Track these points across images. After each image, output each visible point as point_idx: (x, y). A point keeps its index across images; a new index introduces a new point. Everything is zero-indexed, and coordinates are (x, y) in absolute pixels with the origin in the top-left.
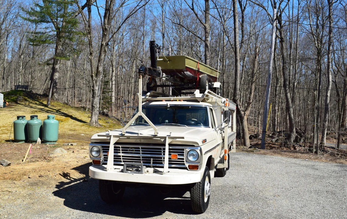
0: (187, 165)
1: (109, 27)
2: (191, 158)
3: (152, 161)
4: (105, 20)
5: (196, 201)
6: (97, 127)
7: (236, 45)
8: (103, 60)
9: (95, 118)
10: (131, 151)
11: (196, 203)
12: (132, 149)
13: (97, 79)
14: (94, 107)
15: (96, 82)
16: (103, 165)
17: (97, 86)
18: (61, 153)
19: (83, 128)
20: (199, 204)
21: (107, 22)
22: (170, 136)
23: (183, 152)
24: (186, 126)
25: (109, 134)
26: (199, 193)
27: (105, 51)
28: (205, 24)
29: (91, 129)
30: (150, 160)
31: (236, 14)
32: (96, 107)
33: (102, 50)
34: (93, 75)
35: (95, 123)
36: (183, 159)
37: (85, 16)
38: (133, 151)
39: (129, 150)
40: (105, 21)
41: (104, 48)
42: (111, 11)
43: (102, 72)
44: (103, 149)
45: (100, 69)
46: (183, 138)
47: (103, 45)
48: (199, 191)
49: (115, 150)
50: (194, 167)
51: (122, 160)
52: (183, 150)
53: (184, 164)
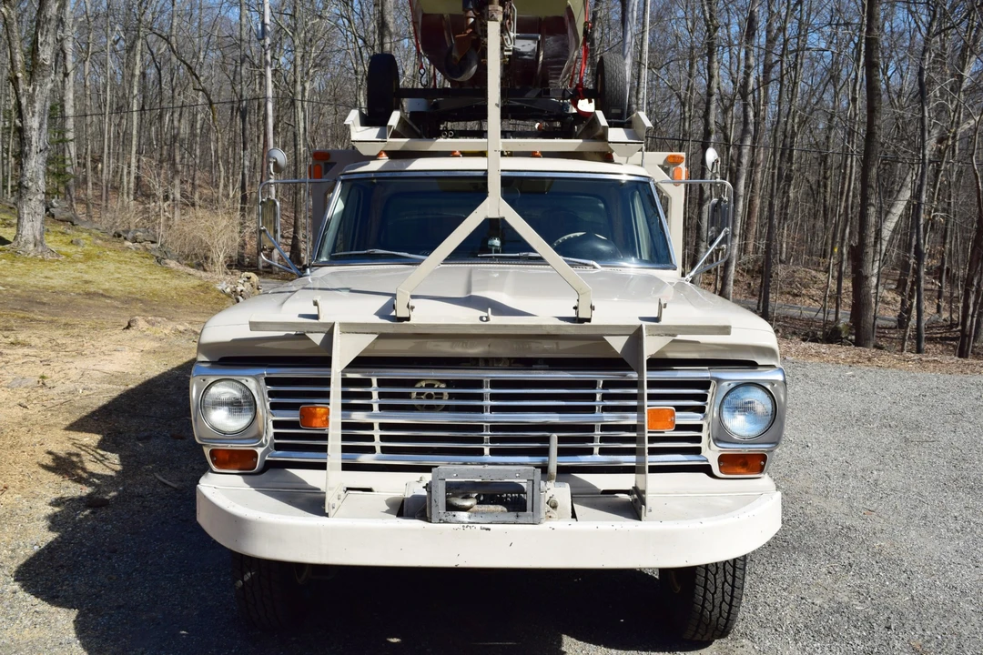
0: (711, 454)
2: (739, 425)
3: (554, 446)
9: (32, 227)
10: (429, 396)
12: (432, 391)
13: (34, 90)
14: (27, 188)
15: (31, 100)
17: (37, 114)
22: (658, 320)
23: (705, 398)
25: (316, 317)
30: (547, 440)
32: (34, 189)
34: (20, 75)
35: (32, 246)
36: (699, 428)
38: (439, 396)
39: (418, 394)
43: (51, 66)
44: (271, 394)
45: (43, 56)
46: (725, 330)
49: (345, 395)
50: (744, 463)
51: (377, 444)
52: (705, 384)
53: (697, 451)
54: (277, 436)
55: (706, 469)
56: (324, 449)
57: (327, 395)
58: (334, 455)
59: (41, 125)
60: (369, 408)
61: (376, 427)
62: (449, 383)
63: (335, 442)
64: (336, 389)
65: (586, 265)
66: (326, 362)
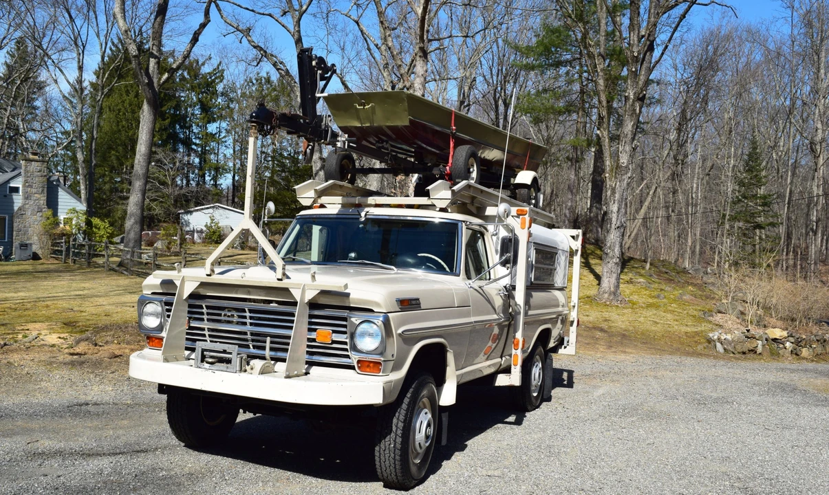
3: (268, 345)
10: (229, 317)
12: (230, 313)
23: (346, 326)
24: (393, 267)
30: (265, 341)
36: (345, 343)
38: (233, 316)
39: (224, 314)
44: (167, 310)
50: (369, 366)
51: (208, 339)
52: (346, 319)
53: (348, 357)
55: (352, 368)
59: (619, 209)
60: (202, 320)
61: (206, 330)
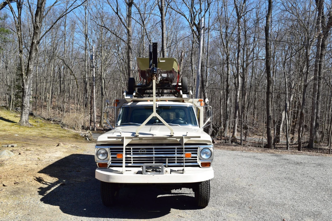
0: (199, 163)
1: (40, 25)
2: (204, 156)
3: (167, 161)
4: (37, 17)
5: (204, 196)
6: (28, 127)
7: (164, 48)
8: (34, 58)
9: (25, 117)
10: (142, 152)
11: (204, 198)
12: (143, 150)
13: (27, 77)
14: (24, 106)
15: (26, 80)
16: (110, 168)
17: (28, 85)
18: (9, 155)
19: (13, 127)
20: (207, 199)
21: (38, 20)
22: (186, 135)
23: (197, 151)
24: (178, 125)
25: (120, 136)
26: (207, 188)
27: (36, 49)
28: (128, 28)
29: (22, 128)
30: (166, 160)
31: (164, 20)
32: (26, 106)
33: (33, 48)
34: (23, 73)
35: (25, 123)
36: (196, 157)
37: (14, 13)
38: (144, 151)
39: (140, 151)
40: (37, 19)
41: (35, 46)
42: (42, 10)
43: (33, 71)
44: (111, 152)
45: (30, 68)
46: (199, 137)
47: (34, 43)
48: (207, 186)
49: (126, 151)
50: (206, 165)
51: (132, 162)
52: (197, 148)
53: (197, 162)
54: (112, 160)
55: (198, 166)
56: (122, 163)
57: (123, 152)
58: (124, 164)
60: (130, 154)
61: (132, 158)
62: (146, 149)
63: (124, 161)
64: (124, 150)
65: (177, 125)
66: (122, 145)
